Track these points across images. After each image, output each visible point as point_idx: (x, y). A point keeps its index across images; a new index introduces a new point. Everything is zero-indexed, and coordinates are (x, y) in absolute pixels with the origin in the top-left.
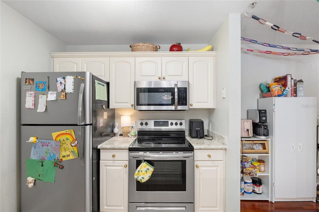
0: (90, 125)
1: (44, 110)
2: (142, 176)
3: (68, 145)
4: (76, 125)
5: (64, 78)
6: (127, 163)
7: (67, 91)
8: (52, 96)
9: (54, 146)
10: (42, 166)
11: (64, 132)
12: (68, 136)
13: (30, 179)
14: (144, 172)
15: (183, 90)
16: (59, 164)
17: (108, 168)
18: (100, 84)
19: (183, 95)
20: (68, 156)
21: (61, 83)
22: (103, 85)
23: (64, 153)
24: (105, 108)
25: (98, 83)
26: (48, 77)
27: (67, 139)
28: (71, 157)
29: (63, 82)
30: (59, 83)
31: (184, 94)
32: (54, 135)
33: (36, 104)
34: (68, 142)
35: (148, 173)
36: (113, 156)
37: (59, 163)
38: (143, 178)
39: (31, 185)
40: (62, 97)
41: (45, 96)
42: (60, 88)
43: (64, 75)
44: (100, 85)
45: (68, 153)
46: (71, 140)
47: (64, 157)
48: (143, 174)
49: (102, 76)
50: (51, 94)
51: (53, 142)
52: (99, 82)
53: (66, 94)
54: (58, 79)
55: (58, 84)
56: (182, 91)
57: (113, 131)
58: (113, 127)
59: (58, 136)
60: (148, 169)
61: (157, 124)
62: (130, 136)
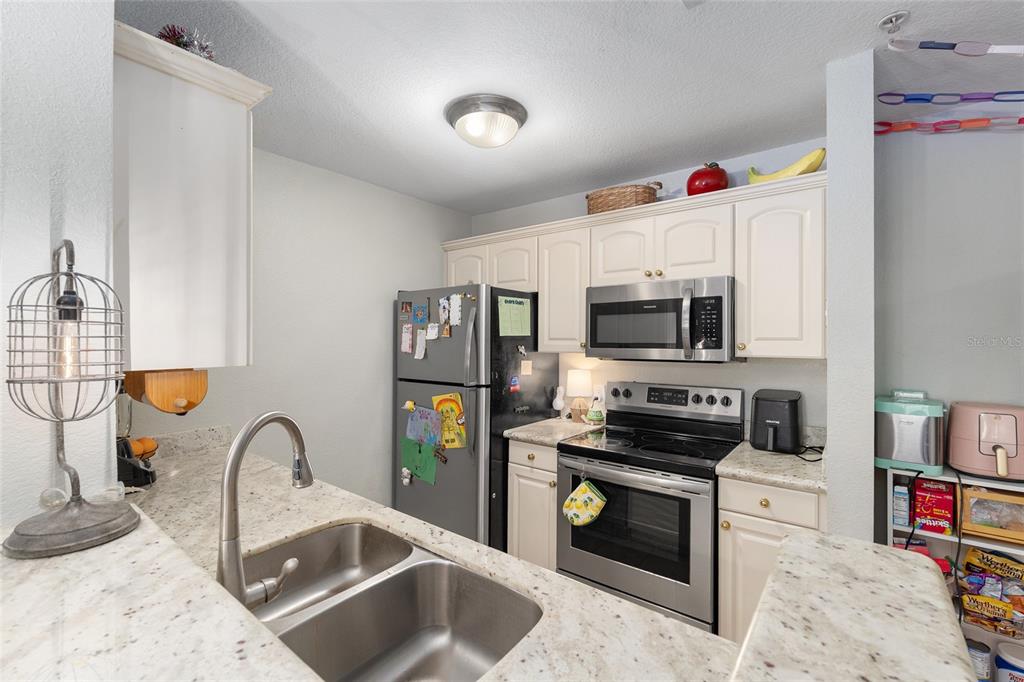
0: (486, 386)
1: (422, 357)
2: (575, 511)
3: (452, 422)
4: (462, 385)
5: (448, 299)
6: (554, 477)
7: (452, 323)
8: (432, 332)
9: (434, 419)
10: (420, 452)
11: (447, 396)
12: (454, 406)
13: (405, 471)
14: (579, 502)
15: (709, 305)
16: (441, 454)
17: (522, 480)
18: (510, 302)
19: (711, 319)
20: (453, 441)
21: (444, 308)
22: (521, 303)
23: (448, 436)
24: (523, 352)
25: (506, 302)
26: (429, 299)
27: (452, 410)
28: (457, 444)
29: (447, 306)
30: (442, 307)
31: (714, 316)
32: (436, 400)
33: (413, 346)
34: (453, 416)
35: (589, 507)
36: (529, 458)
37: (440, 451)
38: (578, 516)
39: (406, 481)
40: (446, 334)
41: (424, 331)
42: (443, 317)
43: (447, 293)
44: (512, 304)
45: (452, 436)
46: (457, 412)
47: (447, 441)
48: (578, 508)
49: (524, 280)
50: (432, 328)
51: (433, 412)
52: (509, 299)
53: (451, 327)
54: (441, 301)
55: (441, 310)
56: (709, 308)
57: (550, 404)
58: (553, 394)
59: (441, 402)
60: (591, 500)
61: (655, 396)
62: (586, 421)
